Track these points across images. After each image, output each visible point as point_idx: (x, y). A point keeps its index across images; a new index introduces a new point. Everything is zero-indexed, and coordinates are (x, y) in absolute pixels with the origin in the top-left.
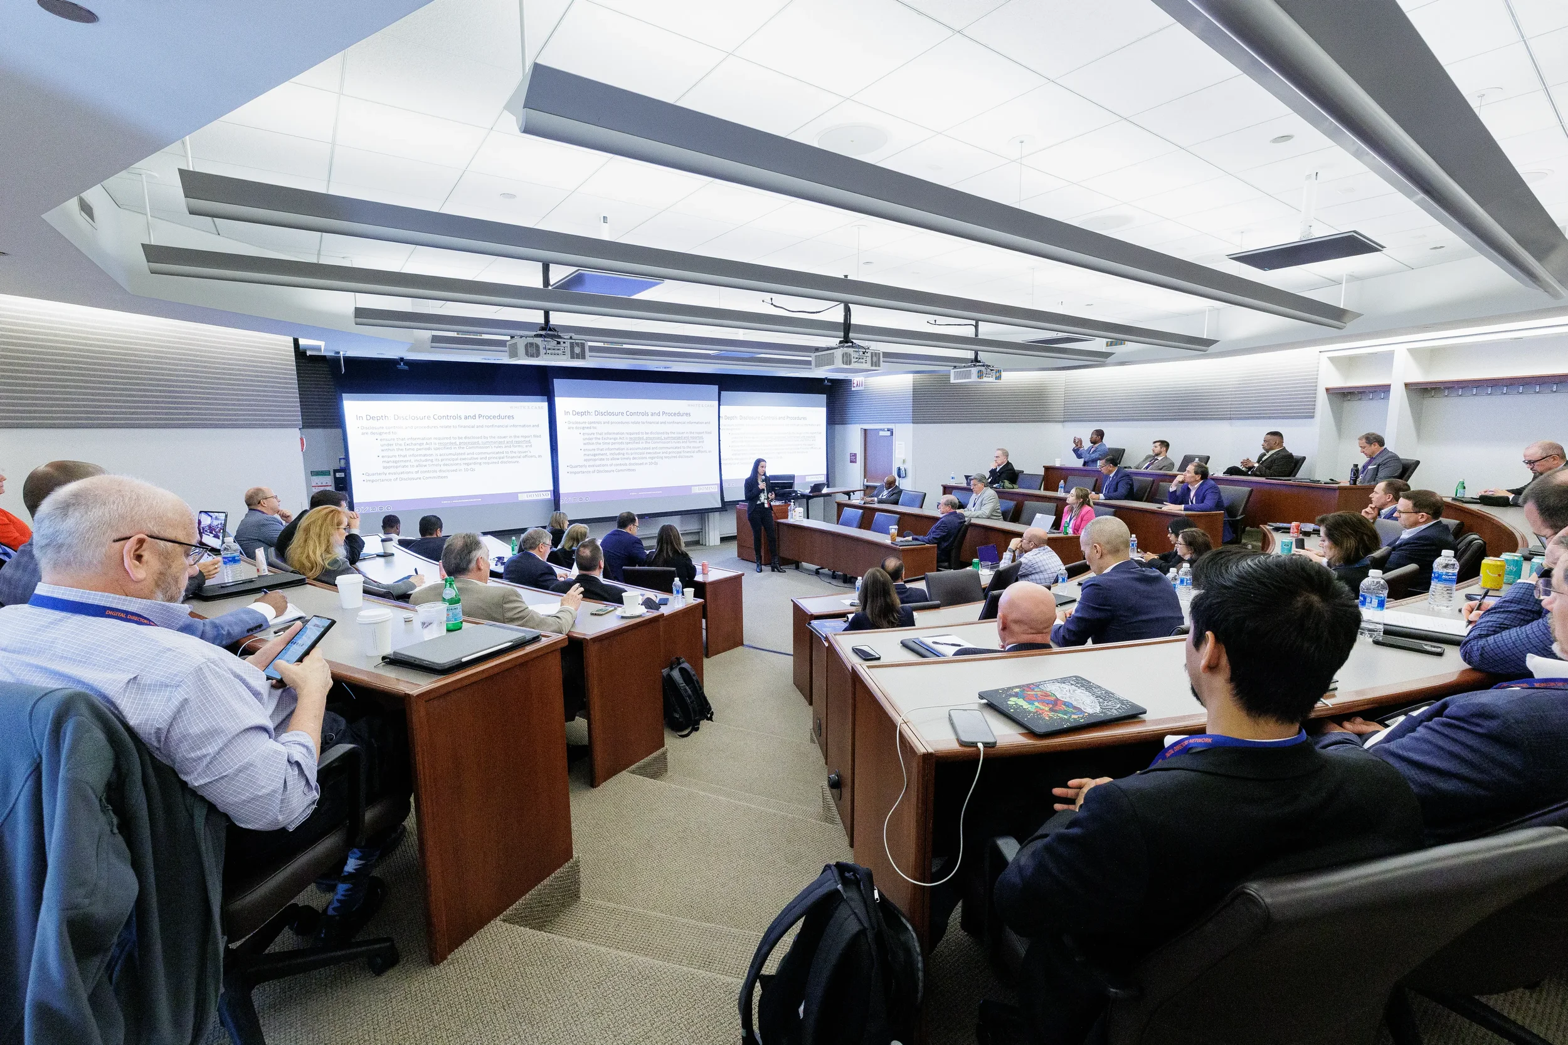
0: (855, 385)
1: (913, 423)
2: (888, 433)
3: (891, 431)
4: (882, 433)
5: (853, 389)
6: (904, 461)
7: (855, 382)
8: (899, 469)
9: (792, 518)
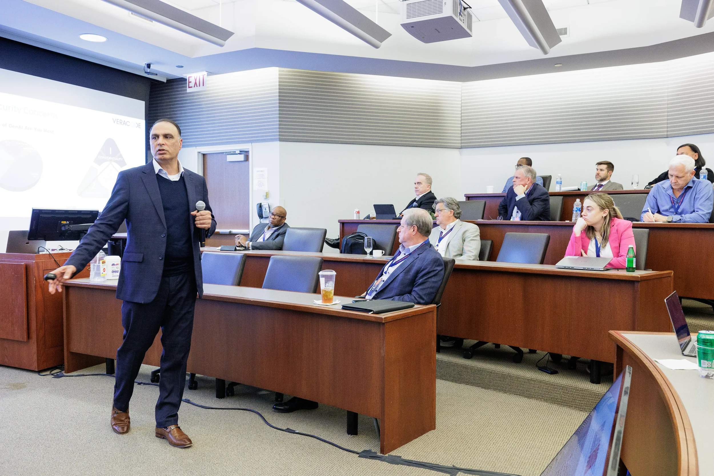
0: (192, 85)
1: (281, 140)
2: (241, 157)
3: (246, 154)
4: (230, 158)
5: (189, 90)
6: (267, 196)
7: (192, 80)
8: (260, 206)
9: (98, 274)
